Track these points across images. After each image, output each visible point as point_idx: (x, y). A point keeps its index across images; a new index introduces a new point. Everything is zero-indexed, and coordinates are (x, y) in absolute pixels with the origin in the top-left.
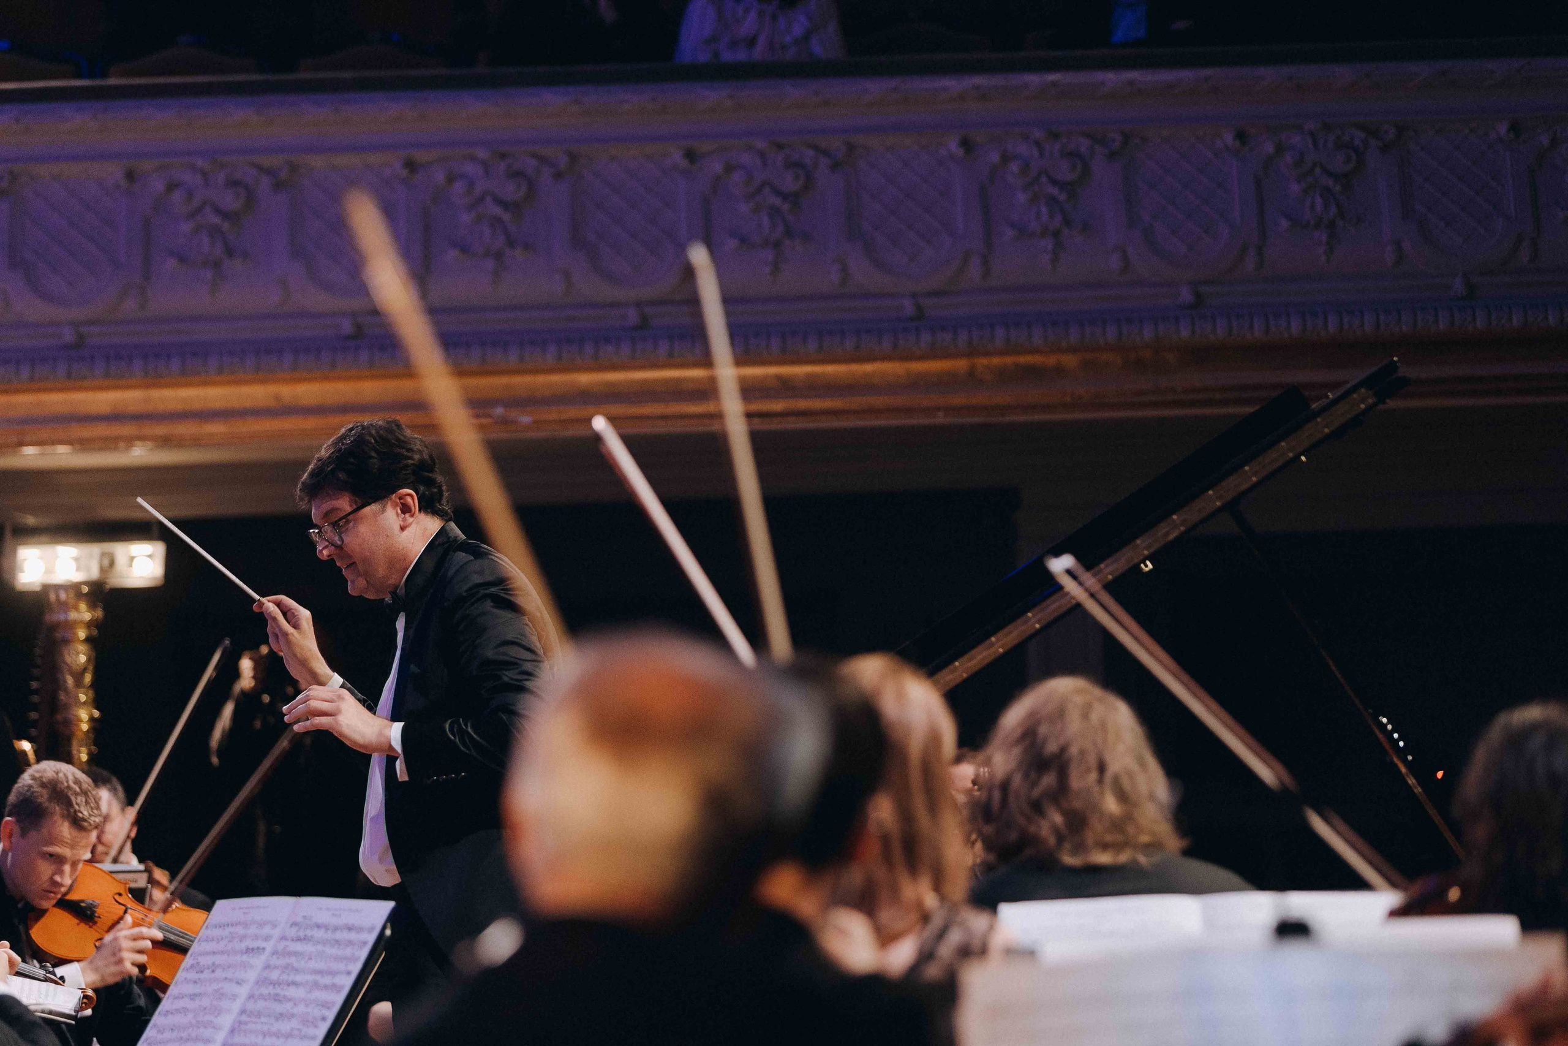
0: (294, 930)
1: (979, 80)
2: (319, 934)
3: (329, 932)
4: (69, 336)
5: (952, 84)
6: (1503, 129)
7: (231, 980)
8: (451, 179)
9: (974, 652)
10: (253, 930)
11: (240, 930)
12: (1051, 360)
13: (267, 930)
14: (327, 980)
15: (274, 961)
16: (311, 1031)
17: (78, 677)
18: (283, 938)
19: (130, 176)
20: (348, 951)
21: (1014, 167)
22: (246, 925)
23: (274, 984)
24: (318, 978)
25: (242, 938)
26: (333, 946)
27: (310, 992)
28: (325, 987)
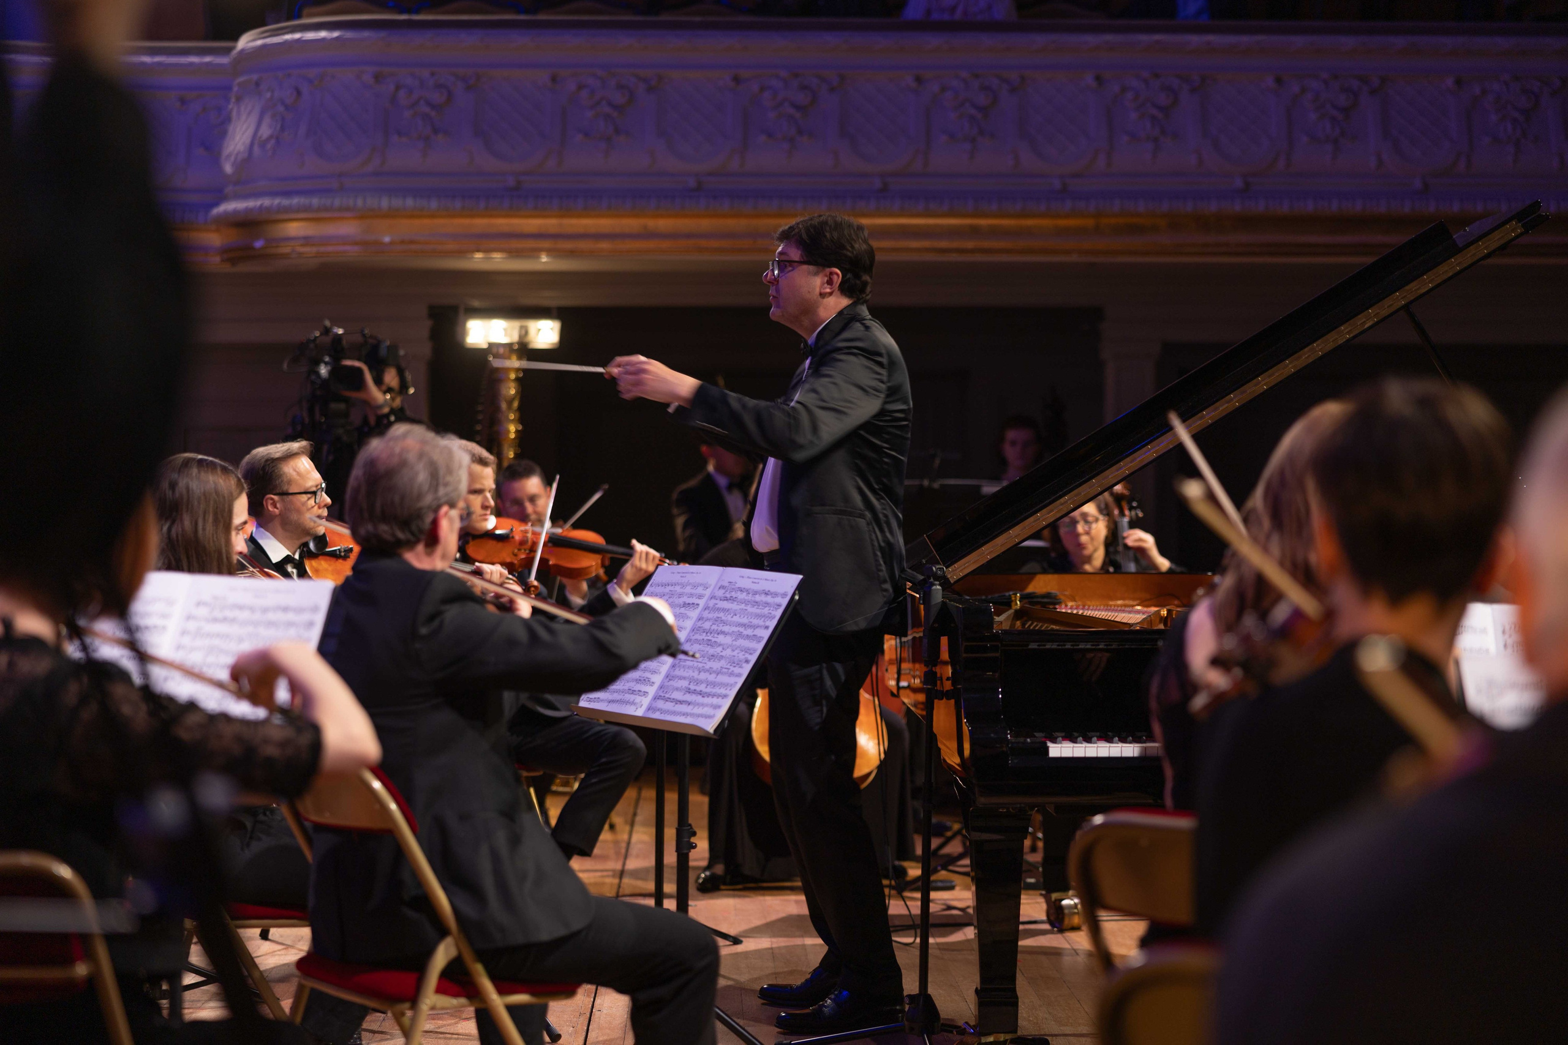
0: (720, 593)
1: (1109, 37)
2: (742, 596)
3: (750, 595)
4: (511, 181)
5: (1091, 39)
6: (1450, 82)
8: (763, 89)
9: (1218, 404)
10: (688, 590)
11: (678, 589)
13: (700, 590)
14: (749, 632)
15: (706, 614)
16: (737, 670)
17: (510, 403)
18: (713, 597)
19: (554, 79)
20: (766, 611)
21: (1130, 95)
22: (683, 586)
23: (707, 632)
24: (741, 629)
25: (680, 595)
26: (753, 606)
27: (735, 640)
28: (748, 637)
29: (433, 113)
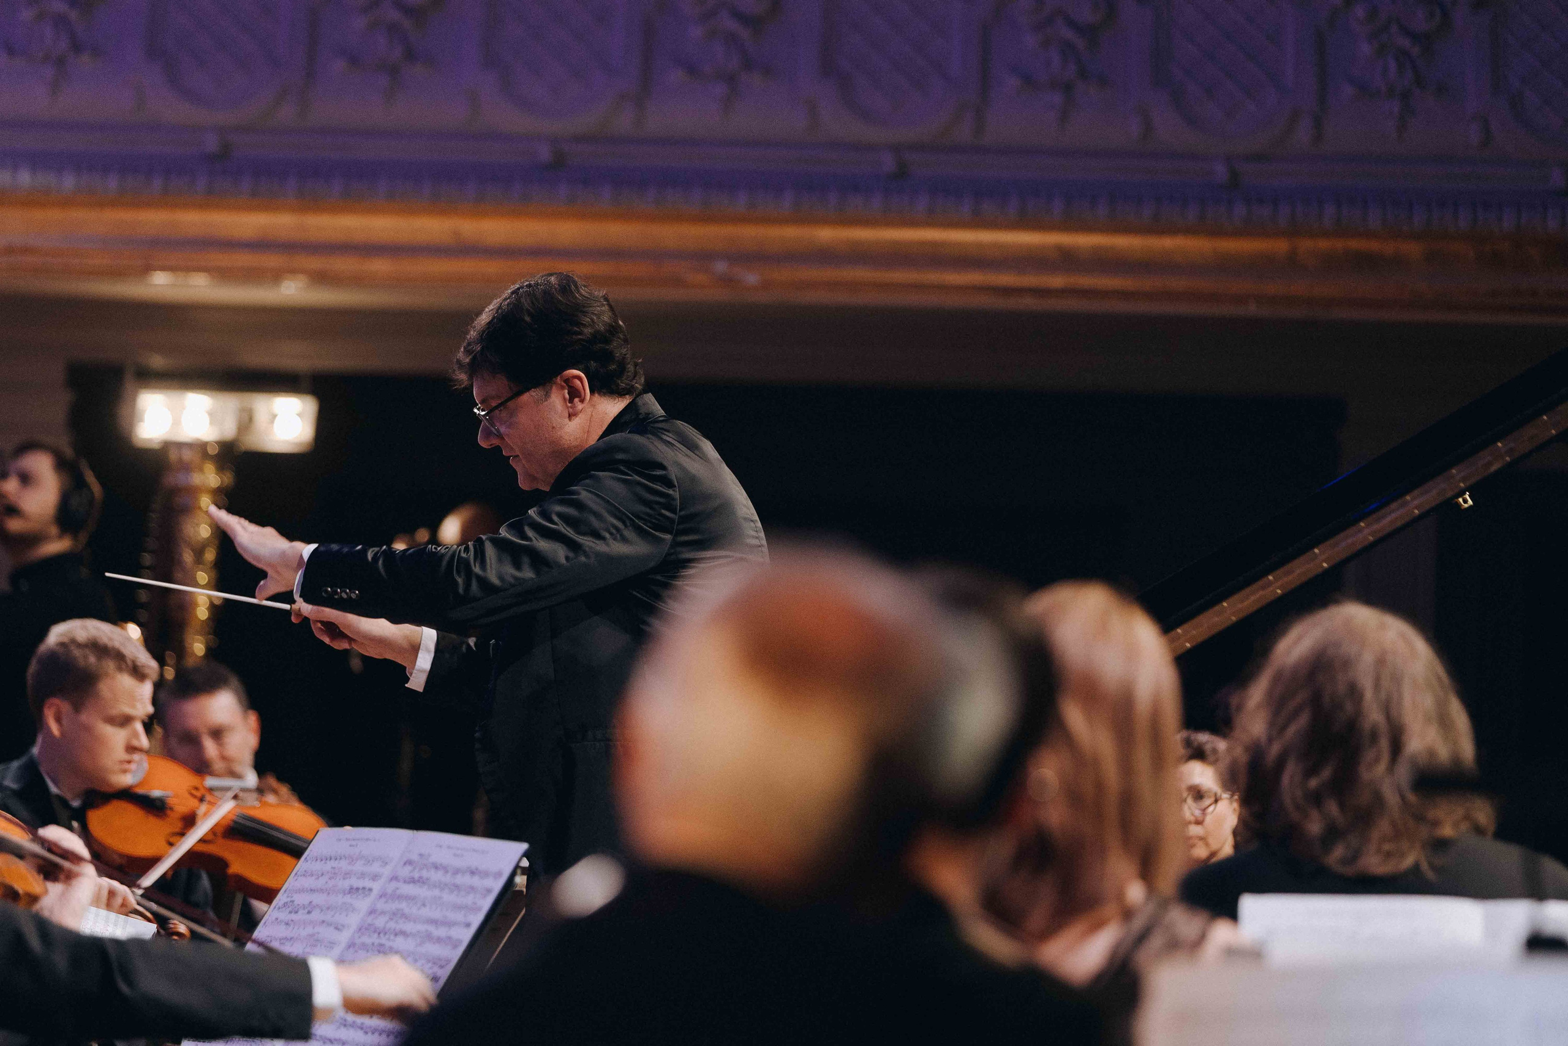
0: (405, 872)
2: (436, 876)
3: (449, 875)
4: (211, 144)
7: (329, 925)
9: (1247, 591)
10: (359, 867)
11: (344, 865)
12: (1388, 248)
13: (375, 868)
14: (441, 932)
15: (381, 905)
17: (199, 553)
18: (394, 878)
20: (469, 899)
21: (1360, 11)
22: (352, 860)
23: (380, 932)
24: (431, 928)
25: (347, 875)
26: (452, 892)
27: (421, 944)
28: (439, 940)
29: (73, 15)
